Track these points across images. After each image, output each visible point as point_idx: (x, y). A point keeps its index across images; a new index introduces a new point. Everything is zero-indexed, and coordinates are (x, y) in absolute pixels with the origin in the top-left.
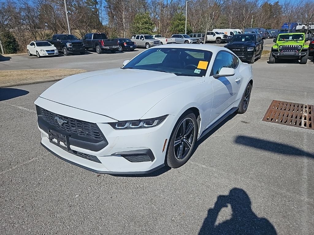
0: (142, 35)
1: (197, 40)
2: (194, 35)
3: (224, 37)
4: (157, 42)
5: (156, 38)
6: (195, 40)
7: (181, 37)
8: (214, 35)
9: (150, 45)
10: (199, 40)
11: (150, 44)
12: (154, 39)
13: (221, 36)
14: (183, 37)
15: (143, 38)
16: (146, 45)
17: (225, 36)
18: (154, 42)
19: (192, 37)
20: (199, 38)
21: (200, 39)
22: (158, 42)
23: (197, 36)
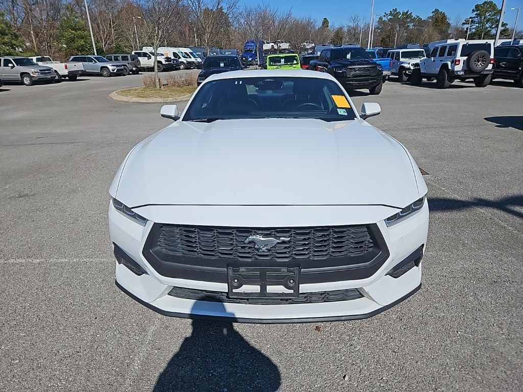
0: (7, 58)
1: (124, 65)
2: (115, 57)
3: (166, 61)
4: (47, 70)
5: (40, 64)
6: (121, 66)
7: (90, 60)
8: (149, 58)
9: (33, 77)
10: (126, 65)
11: (32, 75)
12: (37, 65)
13: (162, 59)
14: (95, 61)
15: (12, 63)
16: (22, 78)
17: (168, 59)
18: (40, 70)
19: (111, 60)
20: (125, 63)
21: (128, 64)
22: (50, 70)
23: (120, 58)
